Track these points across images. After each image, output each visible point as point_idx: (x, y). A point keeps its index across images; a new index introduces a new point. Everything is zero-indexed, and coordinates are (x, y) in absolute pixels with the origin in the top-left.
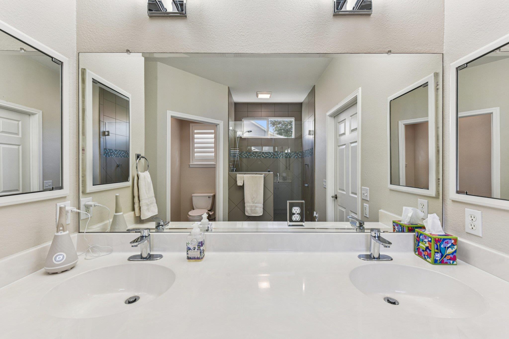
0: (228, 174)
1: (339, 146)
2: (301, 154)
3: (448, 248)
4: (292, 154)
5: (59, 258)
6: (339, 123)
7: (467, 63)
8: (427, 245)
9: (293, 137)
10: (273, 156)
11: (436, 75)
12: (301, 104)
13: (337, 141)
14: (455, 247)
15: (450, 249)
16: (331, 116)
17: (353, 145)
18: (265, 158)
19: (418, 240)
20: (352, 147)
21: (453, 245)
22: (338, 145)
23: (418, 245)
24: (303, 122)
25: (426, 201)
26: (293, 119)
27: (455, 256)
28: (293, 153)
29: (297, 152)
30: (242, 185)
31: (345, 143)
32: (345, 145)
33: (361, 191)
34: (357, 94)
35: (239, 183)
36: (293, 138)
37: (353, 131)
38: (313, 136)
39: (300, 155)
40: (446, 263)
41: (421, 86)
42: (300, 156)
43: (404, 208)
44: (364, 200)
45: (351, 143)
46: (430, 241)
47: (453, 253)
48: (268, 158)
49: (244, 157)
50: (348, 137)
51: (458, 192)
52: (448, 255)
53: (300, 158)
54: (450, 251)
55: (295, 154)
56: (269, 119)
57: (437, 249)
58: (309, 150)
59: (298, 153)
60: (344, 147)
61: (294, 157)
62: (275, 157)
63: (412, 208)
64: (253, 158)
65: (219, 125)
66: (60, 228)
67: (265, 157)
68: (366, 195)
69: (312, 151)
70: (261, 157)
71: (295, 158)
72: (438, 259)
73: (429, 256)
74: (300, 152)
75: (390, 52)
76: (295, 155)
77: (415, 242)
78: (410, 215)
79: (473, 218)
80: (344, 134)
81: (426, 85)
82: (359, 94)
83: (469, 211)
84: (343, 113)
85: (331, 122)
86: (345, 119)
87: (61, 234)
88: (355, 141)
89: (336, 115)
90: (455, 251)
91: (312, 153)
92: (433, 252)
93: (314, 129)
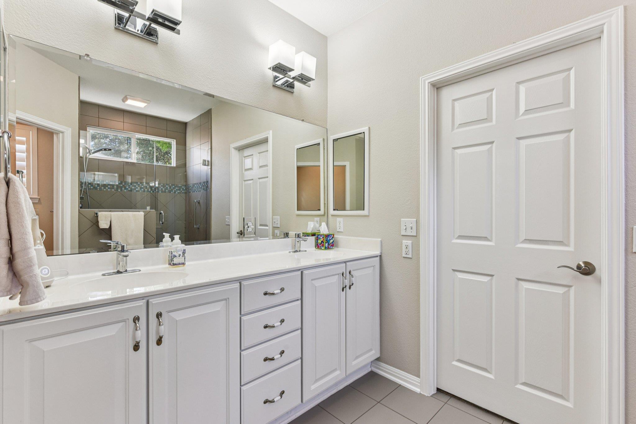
0: (78, 211)
1: (245, 181)
2: (185, 189)
3: (331, 239)
4: (172, 188)
5: (44, 272)
6: (245, 157)
7: (337, 139)
8: (322, 240)
9: (172, 165)
10: (142, 190)
11: (324, 140)
12: (185, 124)
13: (242, 175)
14: (333, 239)
15: (331, 240)
16: (236, 148)
17: (261, 180)
18: (129, 191)
19: (317, 239)
20: (260, 183)
21: (332, 238)
22: (243, 180)
23: (318, 242)
24: (187, 148)
25: (319, 218)
26: (174, 142)
27: (333, 244)
28: (174, 187)
29: (180, 185)
30: (107, 227)
31: (252, 178)
32: (252, 179)
33: (272, 220)
34: (268, 135)
35: (103, 225)
36: (174, 167)
37: (261, 167)
38: (209, 167)
39: (183, 189)
40: (330, 248)
41: (316, 144)
42: (183, 191)
43: (309, 223)
44: (274, 228)
45: (259, 178)
46: (323, 237)
47: (332, 243)
48: (135, 191)
49: (92, 187)
50: (256, 173)
51: (334, 210)
52: (331, 243)
53: (183, 193)
54: (331, 241)
55: (177, 188)
56: (136, 136)
57: (326, 241)
58: (200, 183)
59: (181, 187)
60: (251, 182)
61: (175, 192)
62: (146, 190)
63: (313, 222)
64: (109, 190)
65: (62, 132)
66: (37, 241)
67: (129, 189)
68: (277, 223)
69: (207, 185)
70: (123, 189)
71: (177, 193)
72: (327, 246)
73: (323, 246)
74: (183, 185)
75: (303, 120)
76: (177, 190)
77: (315, 241)
78: (312, 226)
79: (340, 222)
80: (251, 169)
81: (319, 144)
82: (270, 135)
83: (339, 219)
84: (250, 148)
85: (235, 155)
86: (252, 155)
87: (39, 248)
88: (266, 176)
89: (241, 149)
90: (333, 241)
91: (207, 187)
92: (324, 243)
93: (209, 160)
